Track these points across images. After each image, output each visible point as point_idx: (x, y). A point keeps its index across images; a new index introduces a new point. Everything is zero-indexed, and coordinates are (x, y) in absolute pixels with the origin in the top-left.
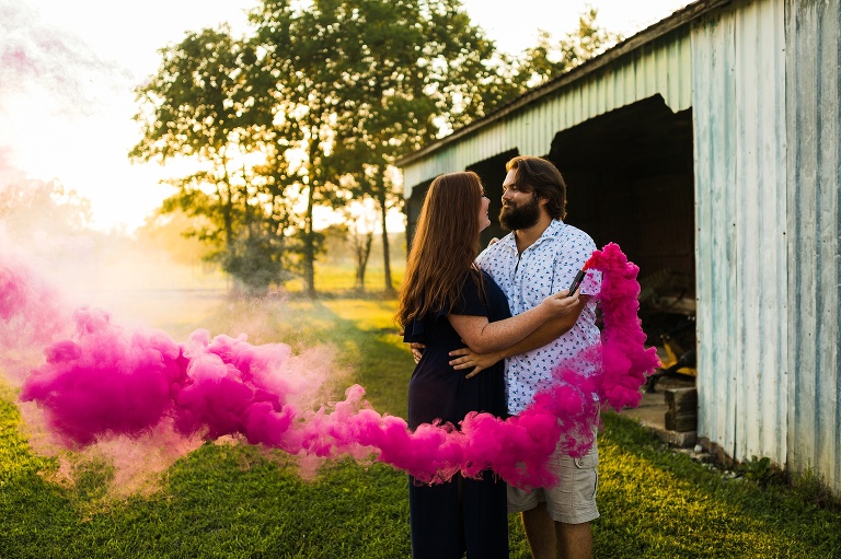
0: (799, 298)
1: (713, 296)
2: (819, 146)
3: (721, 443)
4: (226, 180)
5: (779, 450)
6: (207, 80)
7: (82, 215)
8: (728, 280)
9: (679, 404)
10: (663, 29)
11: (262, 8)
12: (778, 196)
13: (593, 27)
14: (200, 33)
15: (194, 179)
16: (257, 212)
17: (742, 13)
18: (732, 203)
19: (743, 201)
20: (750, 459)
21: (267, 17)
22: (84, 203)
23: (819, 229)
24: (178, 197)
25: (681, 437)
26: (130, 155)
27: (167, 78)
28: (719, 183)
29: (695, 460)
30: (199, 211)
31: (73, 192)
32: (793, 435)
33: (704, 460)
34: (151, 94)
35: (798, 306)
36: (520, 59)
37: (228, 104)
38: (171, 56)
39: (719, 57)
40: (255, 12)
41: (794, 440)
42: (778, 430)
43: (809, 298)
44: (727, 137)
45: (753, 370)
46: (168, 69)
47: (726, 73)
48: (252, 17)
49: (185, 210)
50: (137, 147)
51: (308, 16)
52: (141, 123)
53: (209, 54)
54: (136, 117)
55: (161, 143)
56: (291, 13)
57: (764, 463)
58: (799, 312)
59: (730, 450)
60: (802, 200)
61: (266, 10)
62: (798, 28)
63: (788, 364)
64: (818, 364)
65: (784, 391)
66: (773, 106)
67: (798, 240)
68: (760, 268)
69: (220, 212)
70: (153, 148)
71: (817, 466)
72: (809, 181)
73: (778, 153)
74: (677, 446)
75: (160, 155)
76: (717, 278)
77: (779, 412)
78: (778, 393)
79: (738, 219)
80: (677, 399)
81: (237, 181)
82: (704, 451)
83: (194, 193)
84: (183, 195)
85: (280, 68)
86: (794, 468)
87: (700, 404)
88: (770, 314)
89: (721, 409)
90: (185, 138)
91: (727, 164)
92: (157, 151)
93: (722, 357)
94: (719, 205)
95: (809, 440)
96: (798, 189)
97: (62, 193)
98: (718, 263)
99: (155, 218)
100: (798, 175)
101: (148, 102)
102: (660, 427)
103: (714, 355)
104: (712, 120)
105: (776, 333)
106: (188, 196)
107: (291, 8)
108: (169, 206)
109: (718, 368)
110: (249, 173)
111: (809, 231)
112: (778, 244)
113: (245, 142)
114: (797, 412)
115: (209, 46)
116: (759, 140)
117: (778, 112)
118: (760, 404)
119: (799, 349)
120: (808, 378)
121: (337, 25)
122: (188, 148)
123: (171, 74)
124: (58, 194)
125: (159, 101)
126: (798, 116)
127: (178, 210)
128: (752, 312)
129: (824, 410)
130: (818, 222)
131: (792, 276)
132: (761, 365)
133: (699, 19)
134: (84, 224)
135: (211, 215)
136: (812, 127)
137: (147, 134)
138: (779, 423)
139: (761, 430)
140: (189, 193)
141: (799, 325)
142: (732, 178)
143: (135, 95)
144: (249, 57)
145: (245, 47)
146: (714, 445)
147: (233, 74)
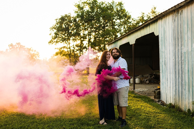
0: (176, 72)
1: (163, 72)
2: (178, 43)
3: (164, 101)
4: (69, 48)
5: (173, 101)
6: (66, 26)
7: (37, 56)
8: (165, 69)
9: (157, 94)
10: (153, 20)
11: (78, 10)
12: (172, 52)
13: (155, 11)
14: (64, 16)
15: (63, 48)
16: (76, 55)
17: (166, 17)
18: (165, 54)
19: (167, 53)
20: (169, 104)
21: (79, 12)
22: (37, 53)
23: (178, 59)
24: (59, 52)
25: (157, 100)
26: (49, 43)
27: (57, 26)
28: (163, 50)
29: (159, 104)
30: (64, 55)
31: (35, 51)
32: (175, 98)
33: (161, 104)
34: (53, 29)
35: (176, 74)
36: (137, 19)
37: (70, 31)
38: (58, 21)
39: (163, 25)
40: (76, 11)
41: (175, 99)
42: (173, 97)
43: (177, 72)
44: (164, 41)
45: (169, 86)
46: (57, 24)
47: (164, 29)
48: (75, 12)
49: (60, 55)
50: (50, 41)
51: (88, 11)
52: (51, 36)
53: (66, 20)
54: (50, 34)
55: (55, 40)
56: (84, 11)
57: (171, 104)
58: (176, 75)
59: (165, 102)
60: (176, 53)
61: (79, 10)
62: (175, 21)
63: (174, 85)
64: (179, 84)
65: (174, 90)
66: (171, 35)
67: (175, 61)
68: (170, 66)
69: (68, 55)
70: (54, 41)
71: (179, 104)
72: (177, 49)
73: (172, 44)
74: (156, 102)
75: (55, 43)
76: (163, 68)
77: (173, 94)
78: (173, 90)
79: (166, 57)
80: (156, 93)
81: (72, 48)
82: (161, 103)
83: (63, 51)
84: (60, 51)
85: (82, 23)
86: (175, 105)
87: (161, 94)
88: (171, 75)
89: (164, 94)
90: (61, 39)
91: (164, 46)
92: (55, 42)
93: (164, 84)
94: (163, 54)
95: (177, 99)
96: (175, 51)
97: (33, 51)
98: (163, 65)
99: (53, 56)
100: (175, 49)
101: (53, 31)
102: (154, 98)
103: (163, 83)
104: (162, 38)
105: (172, 79)
106: (61, 52)
107: (84, 10)
108: (57, 54)
109: (164, 86)
110: (75, 46)
111: (177, 59)
112: (172, 62)
113: (74, 40)
114: (176, 94)
115: (66, 18)
116: (169, 42)
117: (172, 37)
118: (170, 93)
119: (176, 82)
120: (177, 87)
121: (94, 13)
122: (61, 41)
123: (58, 25)
124: (32, 51)
125: (55, 31)
126: (175, 37)
127: (59, 55)
128: (169, 75)
129: (180, 93)
130: (178, 58)
131: (175, 68)
132: (170, 85)
133: (159, 18)
134: (37, 58)
135: (66, 56)
136: (177, 40)
137: (52, 38)
138: (173, 96)
139: (170, 98)
140: (62, 51)
141: (176, 77)
142: (165, 49)
143: (50, 29)
144: (75, 20)
145: (74, 18)
146: (163, 101)
147: (71, 24)
